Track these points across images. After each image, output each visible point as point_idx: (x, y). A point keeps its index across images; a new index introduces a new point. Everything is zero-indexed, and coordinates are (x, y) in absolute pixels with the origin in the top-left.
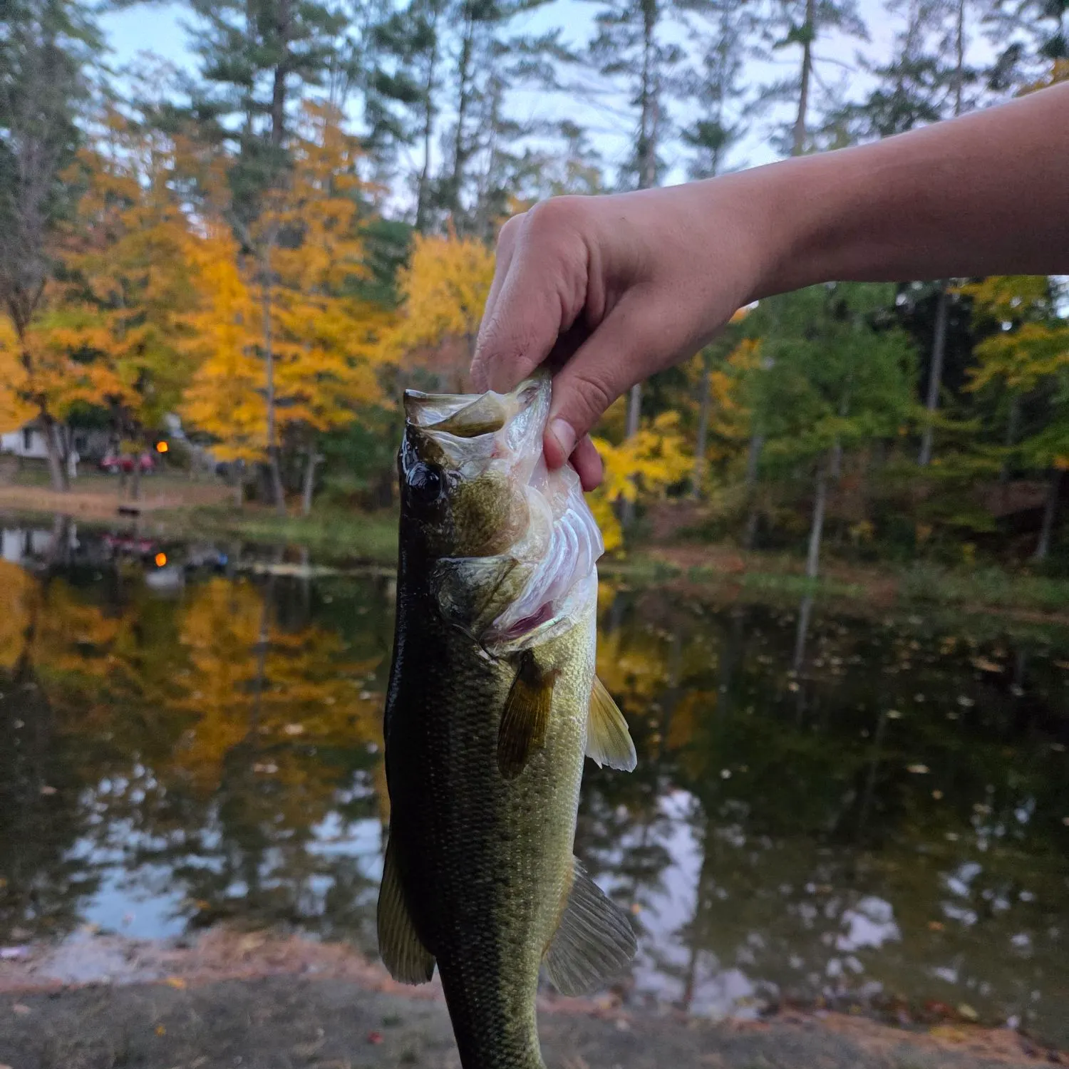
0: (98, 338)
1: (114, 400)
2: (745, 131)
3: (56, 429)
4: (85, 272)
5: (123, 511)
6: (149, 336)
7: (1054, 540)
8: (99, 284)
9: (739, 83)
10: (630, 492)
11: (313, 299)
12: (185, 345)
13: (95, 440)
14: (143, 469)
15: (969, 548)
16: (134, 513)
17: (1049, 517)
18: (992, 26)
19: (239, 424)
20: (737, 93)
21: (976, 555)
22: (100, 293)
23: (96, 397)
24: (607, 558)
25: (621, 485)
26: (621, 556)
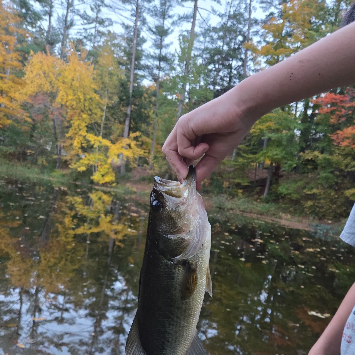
2: (172, 31)
7: (270, 190)
9: (171, 13)
15: (240, 191)
17: (268, 181)
18: (264, 5)
20: (170, 17)
21: (243, 193)
24: (109, 185)
25: (113, 157)
26: (114, 185)
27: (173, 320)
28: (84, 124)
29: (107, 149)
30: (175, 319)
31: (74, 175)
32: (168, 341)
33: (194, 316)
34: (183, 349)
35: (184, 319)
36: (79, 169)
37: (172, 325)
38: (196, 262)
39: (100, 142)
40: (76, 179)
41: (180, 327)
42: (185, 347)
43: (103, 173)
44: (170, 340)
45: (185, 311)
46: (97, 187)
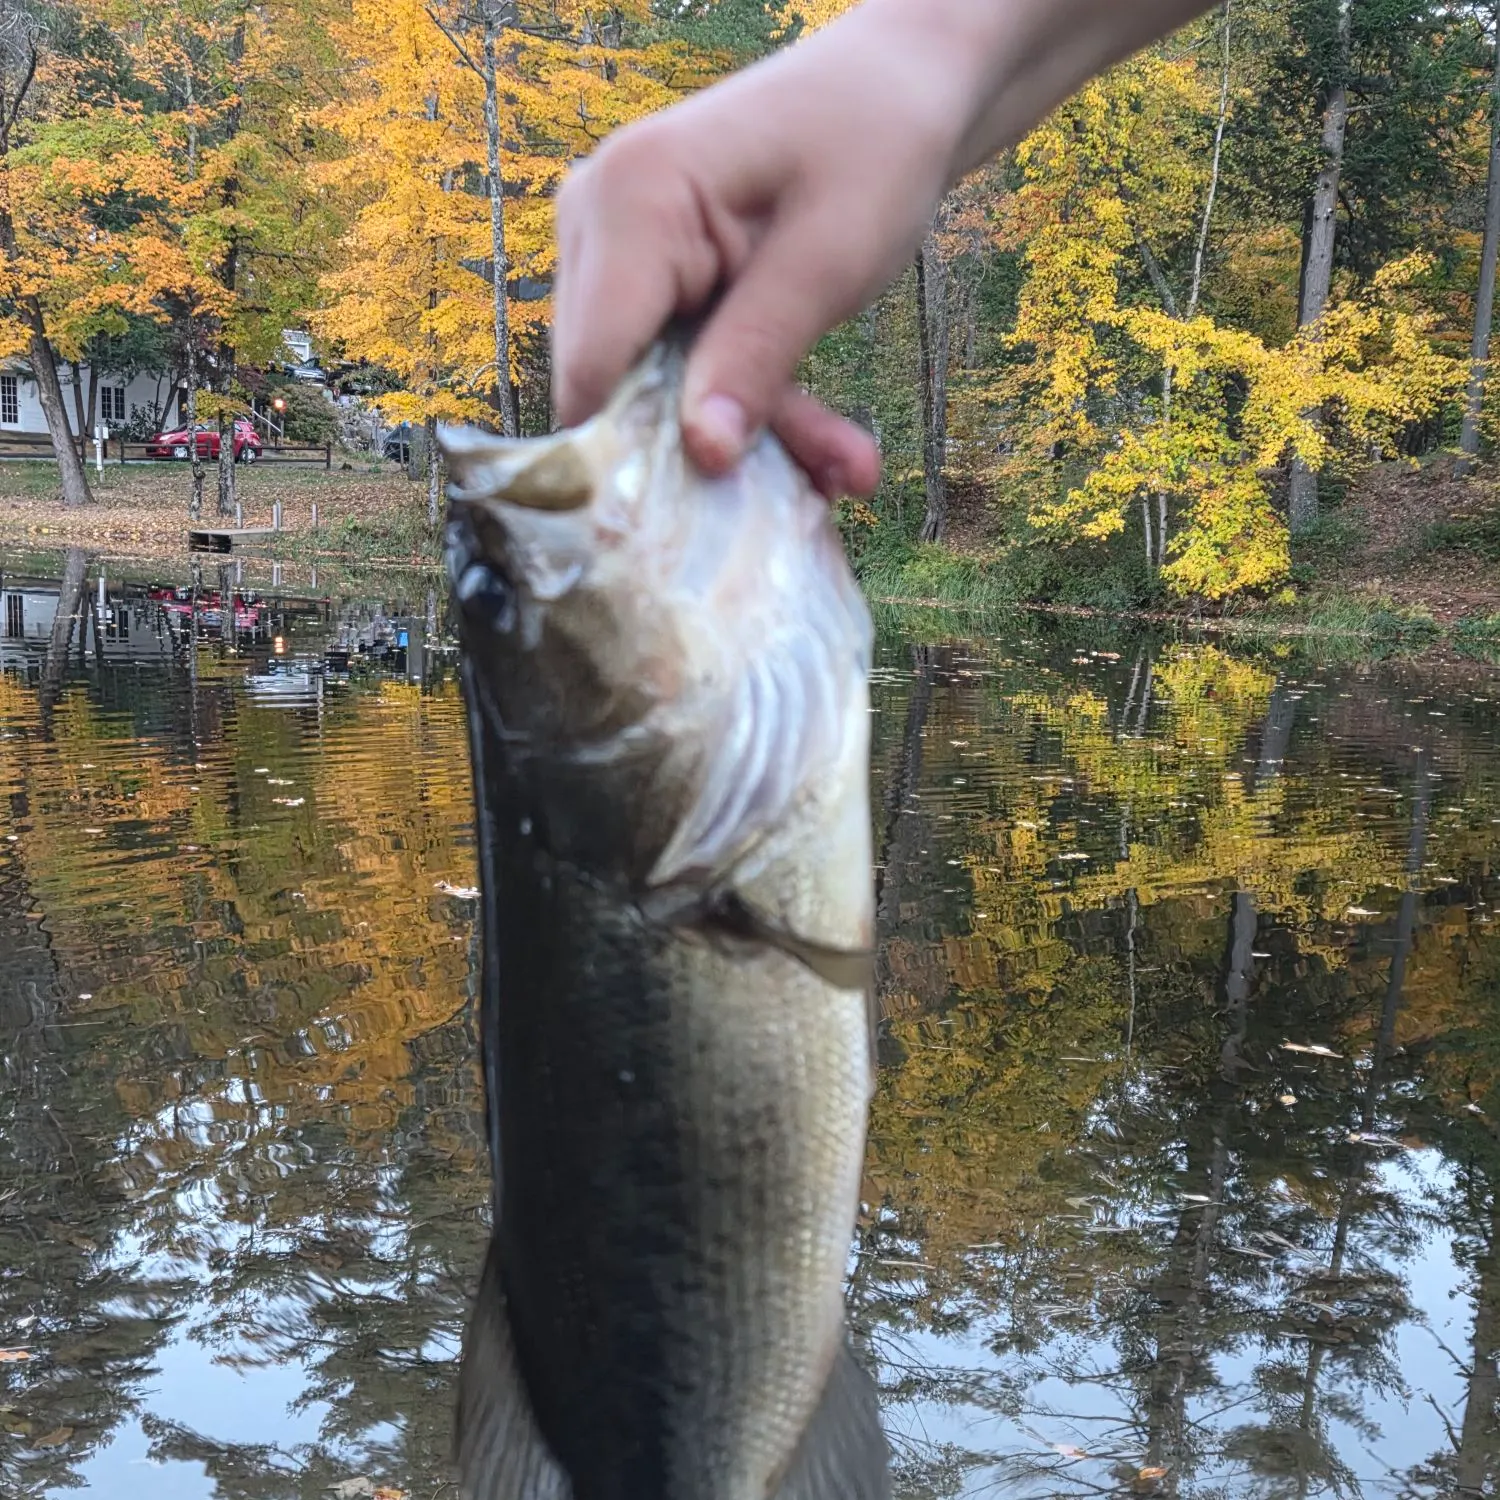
0: (145, 172)
1: (177, 303)
3: (64, 371)
4: (116, 31)
5: (199, 541)
6: (247, 162)
8: (145, 57)
10: (1311, 447)
11: (587, 51)
12: (319, 175)
13: (142, 393)
14: (239, 449)
16: (224, 544)
19: (434, 340)
22: (145, 75)
23: (141, 300)
24: (1252, 603)
25: (1290, 431)
26: (1288, 596)
27: (697, 1258)
28: (1106, 259)
29: (1235, 386)
30: (709, 1251)
31: (1037, 567)
32: (685, 1388)
33: (820, 1220)
34: (773, 1427)
35: (761, 1243)
36: (1091, 530)
37: (698, 1286)
38: (783, 903)
39: (1203, 348)
40: (1051, 588)
41: (741, 1296)
42: (785, 1415)
43: (1224, 533)
44: (695, 1378)
45: (760, 1200)
46: (1196, 625)
